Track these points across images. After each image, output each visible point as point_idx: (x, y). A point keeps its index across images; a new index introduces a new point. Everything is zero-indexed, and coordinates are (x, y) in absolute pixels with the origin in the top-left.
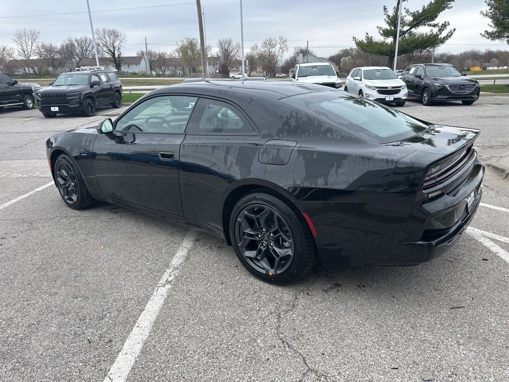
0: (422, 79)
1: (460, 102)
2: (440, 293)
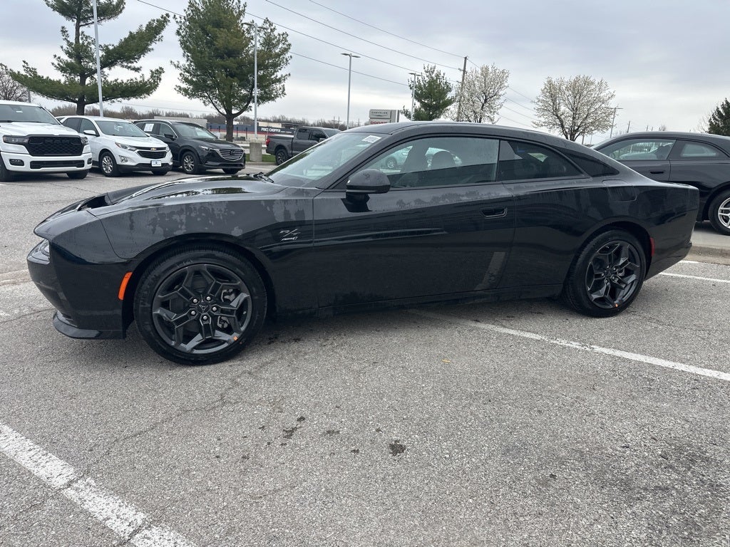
1: (221, 170)
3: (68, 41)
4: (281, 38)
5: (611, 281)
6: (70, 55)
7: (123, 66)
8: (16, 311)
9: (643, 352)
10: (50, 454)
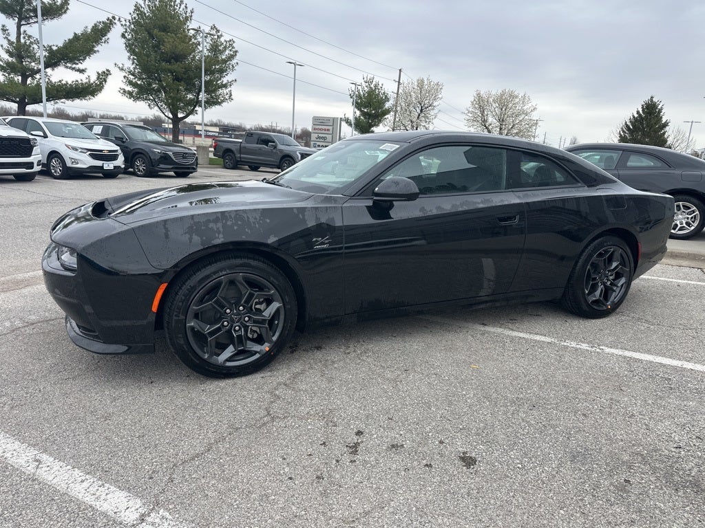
1: (172, 173)
3: (9, 40)
4: (228, 45)
5: (604, 284)
6: (11, 54)
7: (67, 67)
8: (7, 324)
9: (649, 352)
10: (107, 485)
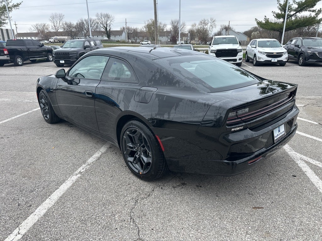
0: (300, 48)
2: (250, 197)
3: (280, 4)
5: (140, 155)
6: (281, 10)
